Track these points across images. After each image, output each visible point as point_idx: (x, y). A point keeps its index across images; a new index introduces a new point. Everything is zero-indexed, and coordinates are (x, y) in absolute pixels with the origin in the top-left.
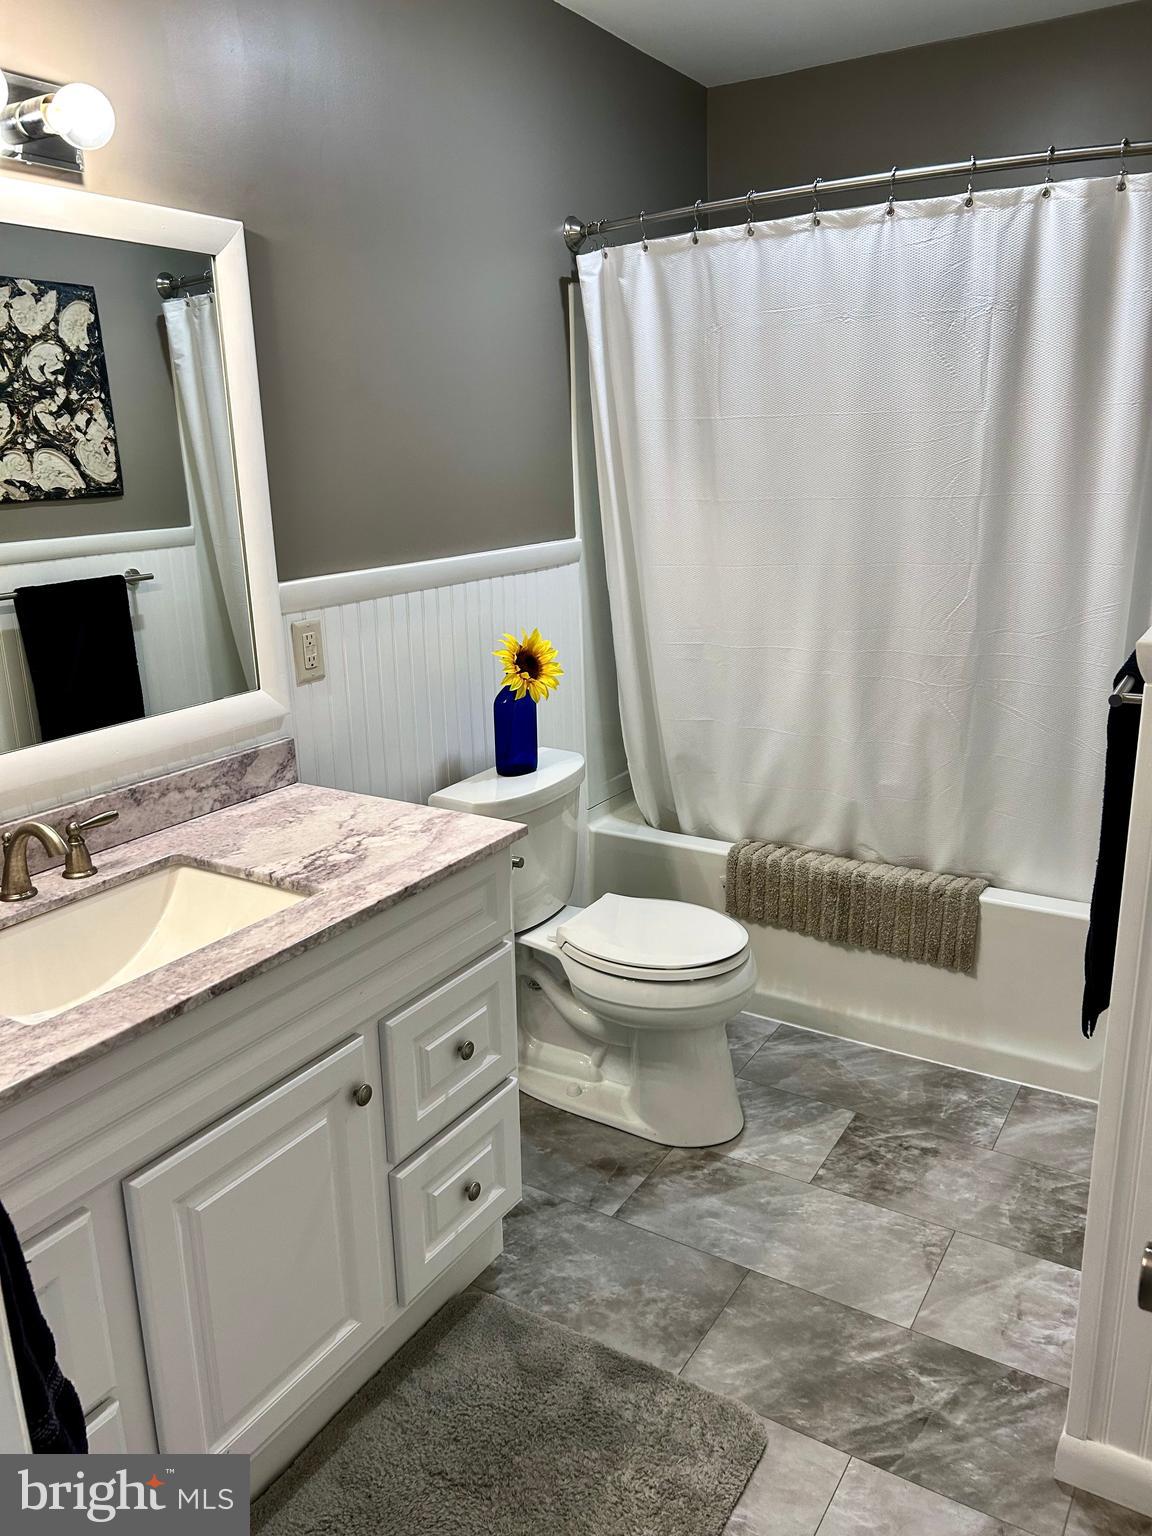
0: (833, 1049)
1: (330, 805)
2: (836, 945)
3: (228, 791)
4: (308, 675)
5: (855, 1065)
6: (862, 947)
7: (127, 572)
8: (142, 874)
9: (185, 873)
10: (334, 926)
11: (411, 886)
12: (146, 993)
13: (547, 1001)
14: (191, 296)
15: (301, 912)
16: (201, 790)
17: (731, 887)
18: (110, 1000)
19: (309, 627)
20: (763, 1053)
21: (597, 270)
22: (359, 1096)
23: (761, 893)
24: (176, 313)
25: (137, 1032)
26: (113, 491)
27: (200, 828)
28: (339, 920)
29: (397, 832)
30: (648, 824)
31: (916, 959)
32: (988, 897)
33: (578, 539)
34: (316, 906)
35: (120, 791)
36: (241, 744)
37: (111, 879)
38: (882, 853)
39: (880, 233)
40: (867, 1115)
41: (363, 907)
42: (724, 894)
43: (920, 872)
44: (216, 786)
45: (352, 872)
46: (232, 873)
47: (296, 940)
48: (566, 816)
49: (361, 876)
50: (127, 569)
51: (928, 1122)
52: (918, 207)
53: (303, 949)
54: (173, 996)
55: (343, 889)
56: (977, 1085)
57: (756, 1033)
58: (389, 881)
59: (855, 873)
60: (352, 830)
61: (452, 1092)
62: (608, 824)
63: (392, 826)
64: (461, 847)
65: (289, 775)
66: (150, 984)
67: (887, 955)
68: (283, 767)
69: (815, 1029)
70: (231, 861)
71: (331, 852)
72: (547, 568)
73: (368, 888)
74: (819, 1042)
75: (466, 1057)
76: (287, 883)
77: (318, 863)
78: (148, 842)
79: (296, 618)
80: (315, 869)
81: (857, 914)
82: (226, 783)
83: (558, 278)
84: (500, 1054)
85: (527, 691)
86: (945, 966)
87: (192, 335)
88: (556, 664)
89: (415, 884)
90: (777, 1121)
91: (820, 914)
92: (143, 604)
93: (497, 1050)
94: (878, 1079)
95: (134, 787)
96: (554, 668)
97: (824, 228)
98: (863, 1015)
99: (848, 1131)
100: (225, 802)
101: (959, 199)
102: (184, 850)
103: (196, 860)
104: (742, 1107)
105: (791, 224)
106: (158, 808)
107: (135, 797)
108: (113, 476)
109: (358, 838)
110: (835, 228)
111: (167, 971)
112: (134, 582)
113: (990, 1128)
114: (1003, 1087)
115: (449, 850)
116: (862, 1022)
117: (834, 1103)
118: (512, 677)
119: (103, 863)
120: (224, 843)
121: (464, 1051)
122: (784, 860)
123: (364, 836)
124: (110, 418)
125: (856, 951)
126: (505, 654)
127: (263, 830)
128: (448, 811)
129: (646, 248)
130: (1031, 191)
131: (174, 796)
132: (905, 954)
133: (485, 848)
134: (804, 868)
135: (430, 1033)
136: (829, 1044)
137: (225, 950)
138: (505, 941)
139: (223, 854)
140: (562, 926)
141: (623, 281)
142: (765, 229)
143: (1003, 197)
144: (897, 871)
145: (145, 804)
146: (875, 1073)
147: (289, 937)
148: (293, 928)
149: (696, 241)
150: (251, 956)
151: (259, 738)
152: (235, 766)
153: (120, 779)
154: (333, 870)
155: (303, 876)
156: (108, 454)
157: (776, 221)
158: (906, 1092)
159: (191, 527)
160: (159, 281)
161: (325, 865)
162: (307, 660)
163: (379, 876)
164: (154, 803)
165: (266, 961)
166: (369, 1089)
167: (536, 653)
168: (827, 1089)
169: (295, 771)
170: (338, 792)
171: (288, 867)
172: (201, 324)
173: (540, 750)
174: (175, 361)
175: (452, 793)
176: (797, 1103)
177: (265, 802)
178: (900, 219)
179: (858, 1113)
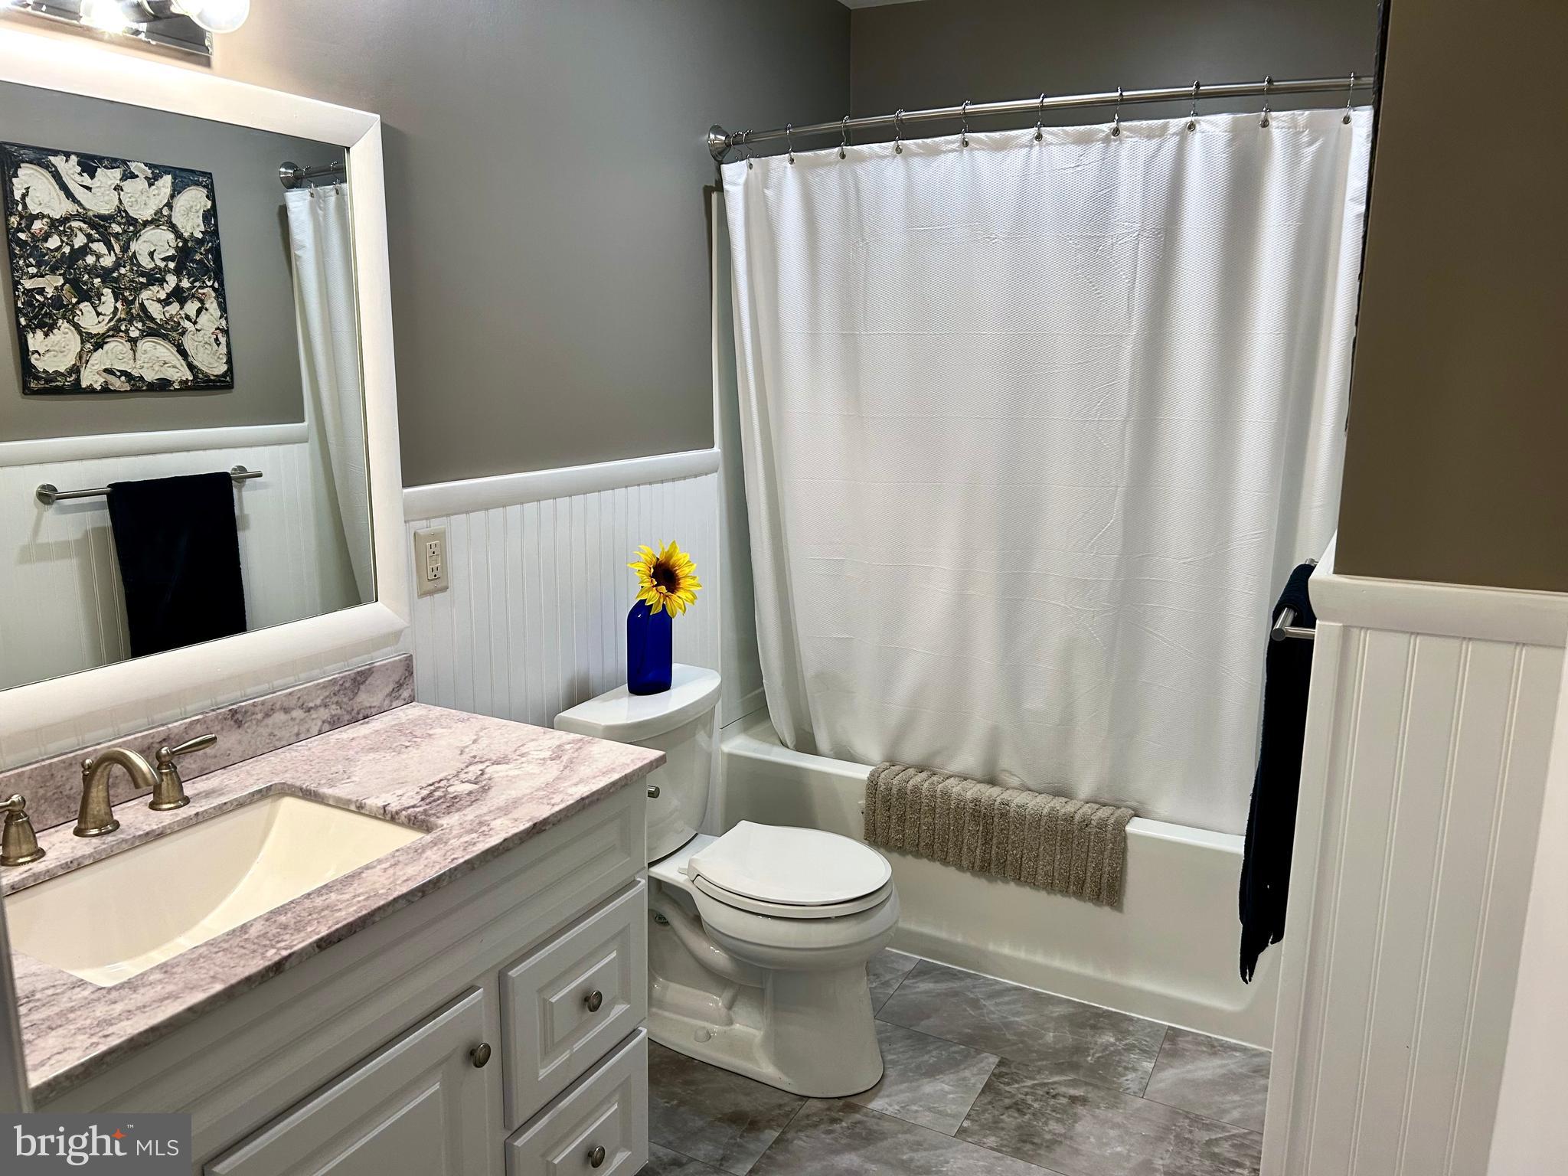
0: (974, 987)
1: (450, 728)
2: (979, 877)
3: (339, 711)
4: (430, 586)
5: (997, 1004)
6: (1005, 879)
7: (234, 469)
8: (240, 804)
9: (289, 803)
10: (456, 869)
11: (541, 822)
12: (242, 947)
13: (676, 938)
14: (316, 186)
15: (419, 851)
16: (309, 710)
17: (870, 813)
18: (201, 956)
19: (434, 536)
20: (903, 992)
21: (742, 180)
22: (477, 1056)
23: (902, 819)
24: (300, 204)
25: (230, 994)
26: (223, 383)
27: (306, 753)
28: (461, 861)
29: (524, 759)
30: (784, 744)
31: (1061, 892)
32: (1135, 827)
33: (717, 449)
34: (435, 845)
35: (218, 711)
36: (355, 660)
37: (206, 811)
38: (1025, 779)
39: (1028, 156)
40: (1012, 1059)
41: (487, 846)
42: (863, 821)
43: (1066, 800)
44: (326, 706)
45: (475, 805)
46: (342, 805)
47: (413, 885)
48: (701, 737)
49: (485, 809)
50: (234, 466)
51: (1074, 1067)
52: (1067, 134)
53: (420, 894)
54: (273, 951)
55: (464, 825)
56: (1125, 1025)
57: (893, 970)
58: (516, 816)
59: (999, 800)
60: (475, 757)
61: (577, 1046)
62: (741, 745)
63: (518, 753)
64: (594, 777)
65: (406, 694)
66: (246, 936)
67: (1030, 887)
68: (400, 685)
69: (956, 965)
70: (341, 791)
71: (451, 782)
72: (685, 478)
73: (493, 824)
74: (960, 979)
75: (594, 1008)
76: (403, 818)
77: (437, 794)
78: (248, 768)
79: (421, 526)
80: (434, 801)
81: (1000, 843)
82: (337, 702)
83: (703, 186)
84: (629, 1003)
85: (664, 606)
86: (1091, 900)
87: (315, 228)
88: (694, 578)
89: (545, 819)
90: (918, 1067)
91: (962, 842)
92: (248, 502)
93: (627, 1000)
94: (1024, 1020)
95: (234, 707)
96: (691, 581)
97: (972, 150)
98: (1006, 950)
99: (993, 1078)
100: (335, 724)
101: (1106, 128)
102: (288, 778)
103: (301, 789)
104: (881, 1052)
105: (938, 144)
106: (261, 730)
107: (236, 718)
108: (225, 368)
109: (481, 766)
110: (983, 149)
111: (267, 921)
112: (242, 480)
113: (1140, 1073)
114: (1151, 1027)
115: (581, 781)
116: (1005, 957)
117: (977, 1047)
118: (649, 590)
119: (196, 792)
120: (334, 769)
121: (591, 1002)
122: (925, 786)
123: (487, 764)
124: (223, 308)
125: (999, 882)
126: (642, 567)
127: (376, 755)
128: (578, 736)
129: (792, 161)
130: (1177, 124)
131: (279, 717)
132: (1050, 887)
133: (620, 779)
134: (946, 794)
135: (555, 983)
136: (969, 982)
137: (333, 896)
138: (638, 879)
139: (331, 783)
140: (695, 857)
141: (769, 193)
142: (913, 147)
143: (1149, 128)
144: (1041, 799)
145: (246, 725)
146: (1017, 1014)
147: (407, 880)
148: (410, 871)
149: (843, 156)
150: (362, 904)
151: (374, 654)
152: (347, 685)
153: (220, 699)
154: (453, 803)
155: (421, 809)
156: (218, 345)
157: (925, 140)
158: (1051, 1034)
159: (305, 424)
160: (283, 170)
161: (445, 796)
162: (430, 571)
163: (505, 810)
164: (257, 724)
165: (379, 908)
166: (488, 1048)
167: (674, 566)
168: (969, 1031)
169: (413, 690)
170: (458, 713)
171: (403, 798)
172: (325, 216)
173: (675, 667)
174: (296, 252)
175: (580, 713)
176: (940, 1046)
177: (378, 723)
178: (1048, 144)
179: (1002, 1058)
